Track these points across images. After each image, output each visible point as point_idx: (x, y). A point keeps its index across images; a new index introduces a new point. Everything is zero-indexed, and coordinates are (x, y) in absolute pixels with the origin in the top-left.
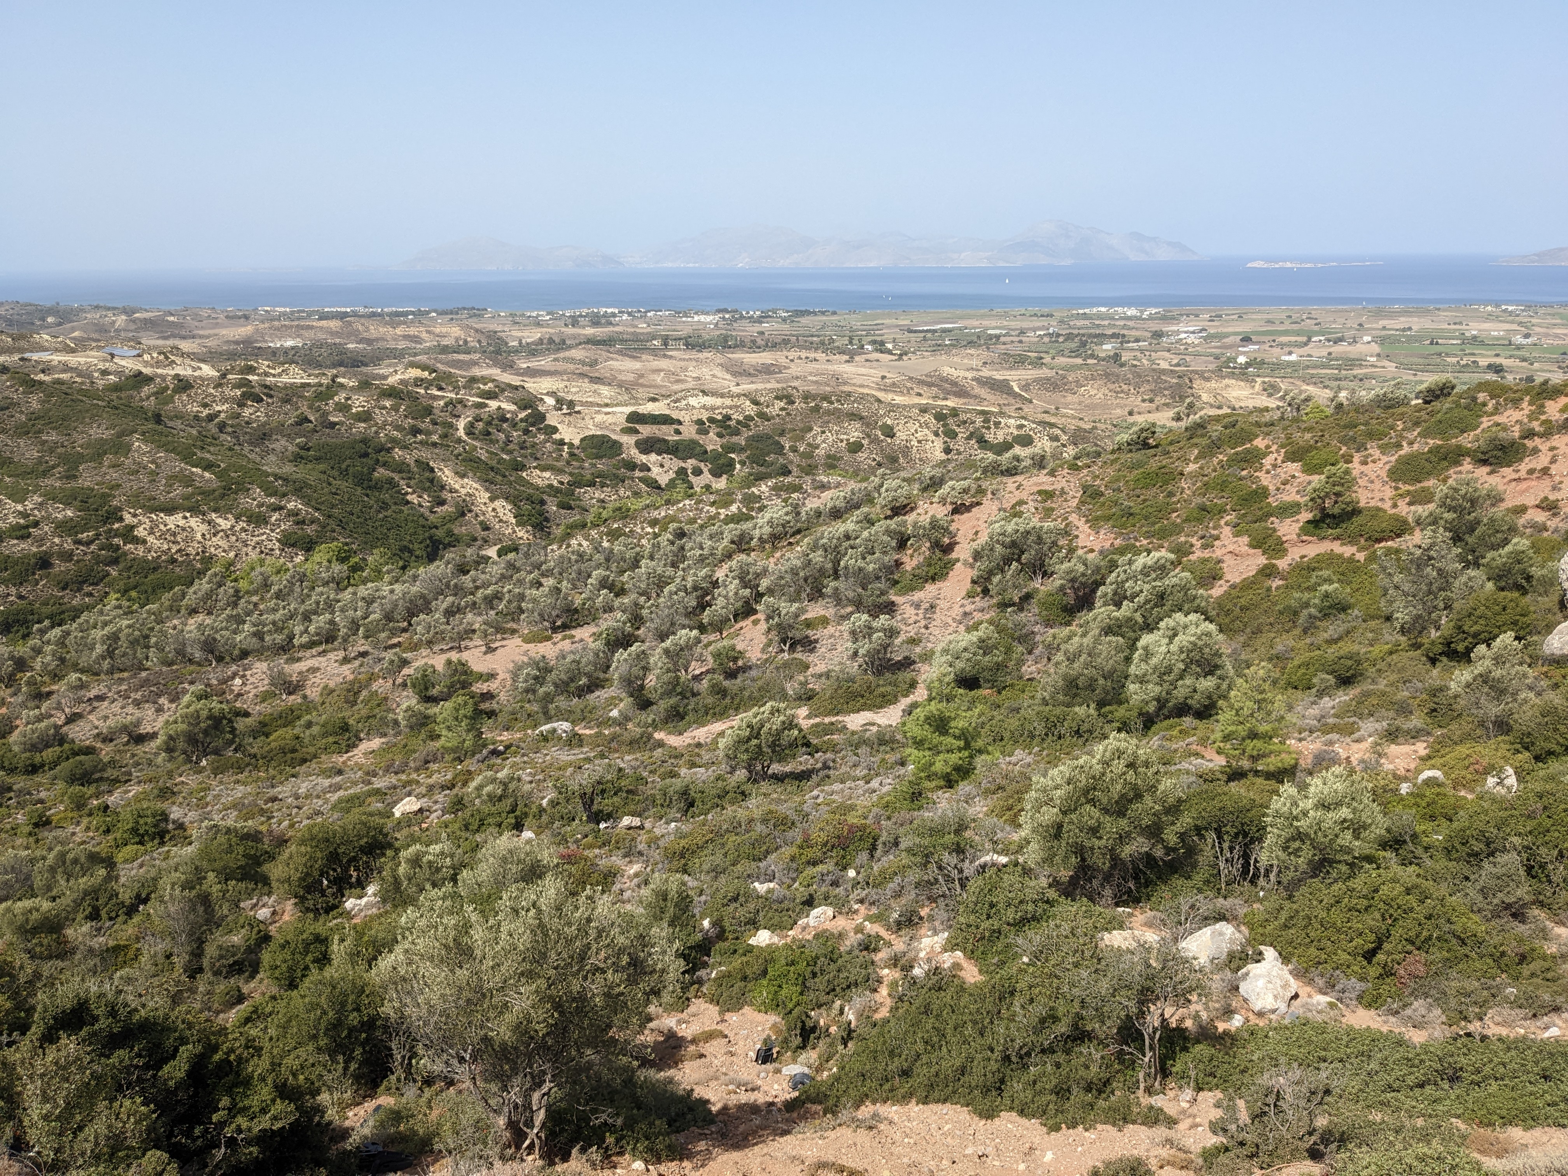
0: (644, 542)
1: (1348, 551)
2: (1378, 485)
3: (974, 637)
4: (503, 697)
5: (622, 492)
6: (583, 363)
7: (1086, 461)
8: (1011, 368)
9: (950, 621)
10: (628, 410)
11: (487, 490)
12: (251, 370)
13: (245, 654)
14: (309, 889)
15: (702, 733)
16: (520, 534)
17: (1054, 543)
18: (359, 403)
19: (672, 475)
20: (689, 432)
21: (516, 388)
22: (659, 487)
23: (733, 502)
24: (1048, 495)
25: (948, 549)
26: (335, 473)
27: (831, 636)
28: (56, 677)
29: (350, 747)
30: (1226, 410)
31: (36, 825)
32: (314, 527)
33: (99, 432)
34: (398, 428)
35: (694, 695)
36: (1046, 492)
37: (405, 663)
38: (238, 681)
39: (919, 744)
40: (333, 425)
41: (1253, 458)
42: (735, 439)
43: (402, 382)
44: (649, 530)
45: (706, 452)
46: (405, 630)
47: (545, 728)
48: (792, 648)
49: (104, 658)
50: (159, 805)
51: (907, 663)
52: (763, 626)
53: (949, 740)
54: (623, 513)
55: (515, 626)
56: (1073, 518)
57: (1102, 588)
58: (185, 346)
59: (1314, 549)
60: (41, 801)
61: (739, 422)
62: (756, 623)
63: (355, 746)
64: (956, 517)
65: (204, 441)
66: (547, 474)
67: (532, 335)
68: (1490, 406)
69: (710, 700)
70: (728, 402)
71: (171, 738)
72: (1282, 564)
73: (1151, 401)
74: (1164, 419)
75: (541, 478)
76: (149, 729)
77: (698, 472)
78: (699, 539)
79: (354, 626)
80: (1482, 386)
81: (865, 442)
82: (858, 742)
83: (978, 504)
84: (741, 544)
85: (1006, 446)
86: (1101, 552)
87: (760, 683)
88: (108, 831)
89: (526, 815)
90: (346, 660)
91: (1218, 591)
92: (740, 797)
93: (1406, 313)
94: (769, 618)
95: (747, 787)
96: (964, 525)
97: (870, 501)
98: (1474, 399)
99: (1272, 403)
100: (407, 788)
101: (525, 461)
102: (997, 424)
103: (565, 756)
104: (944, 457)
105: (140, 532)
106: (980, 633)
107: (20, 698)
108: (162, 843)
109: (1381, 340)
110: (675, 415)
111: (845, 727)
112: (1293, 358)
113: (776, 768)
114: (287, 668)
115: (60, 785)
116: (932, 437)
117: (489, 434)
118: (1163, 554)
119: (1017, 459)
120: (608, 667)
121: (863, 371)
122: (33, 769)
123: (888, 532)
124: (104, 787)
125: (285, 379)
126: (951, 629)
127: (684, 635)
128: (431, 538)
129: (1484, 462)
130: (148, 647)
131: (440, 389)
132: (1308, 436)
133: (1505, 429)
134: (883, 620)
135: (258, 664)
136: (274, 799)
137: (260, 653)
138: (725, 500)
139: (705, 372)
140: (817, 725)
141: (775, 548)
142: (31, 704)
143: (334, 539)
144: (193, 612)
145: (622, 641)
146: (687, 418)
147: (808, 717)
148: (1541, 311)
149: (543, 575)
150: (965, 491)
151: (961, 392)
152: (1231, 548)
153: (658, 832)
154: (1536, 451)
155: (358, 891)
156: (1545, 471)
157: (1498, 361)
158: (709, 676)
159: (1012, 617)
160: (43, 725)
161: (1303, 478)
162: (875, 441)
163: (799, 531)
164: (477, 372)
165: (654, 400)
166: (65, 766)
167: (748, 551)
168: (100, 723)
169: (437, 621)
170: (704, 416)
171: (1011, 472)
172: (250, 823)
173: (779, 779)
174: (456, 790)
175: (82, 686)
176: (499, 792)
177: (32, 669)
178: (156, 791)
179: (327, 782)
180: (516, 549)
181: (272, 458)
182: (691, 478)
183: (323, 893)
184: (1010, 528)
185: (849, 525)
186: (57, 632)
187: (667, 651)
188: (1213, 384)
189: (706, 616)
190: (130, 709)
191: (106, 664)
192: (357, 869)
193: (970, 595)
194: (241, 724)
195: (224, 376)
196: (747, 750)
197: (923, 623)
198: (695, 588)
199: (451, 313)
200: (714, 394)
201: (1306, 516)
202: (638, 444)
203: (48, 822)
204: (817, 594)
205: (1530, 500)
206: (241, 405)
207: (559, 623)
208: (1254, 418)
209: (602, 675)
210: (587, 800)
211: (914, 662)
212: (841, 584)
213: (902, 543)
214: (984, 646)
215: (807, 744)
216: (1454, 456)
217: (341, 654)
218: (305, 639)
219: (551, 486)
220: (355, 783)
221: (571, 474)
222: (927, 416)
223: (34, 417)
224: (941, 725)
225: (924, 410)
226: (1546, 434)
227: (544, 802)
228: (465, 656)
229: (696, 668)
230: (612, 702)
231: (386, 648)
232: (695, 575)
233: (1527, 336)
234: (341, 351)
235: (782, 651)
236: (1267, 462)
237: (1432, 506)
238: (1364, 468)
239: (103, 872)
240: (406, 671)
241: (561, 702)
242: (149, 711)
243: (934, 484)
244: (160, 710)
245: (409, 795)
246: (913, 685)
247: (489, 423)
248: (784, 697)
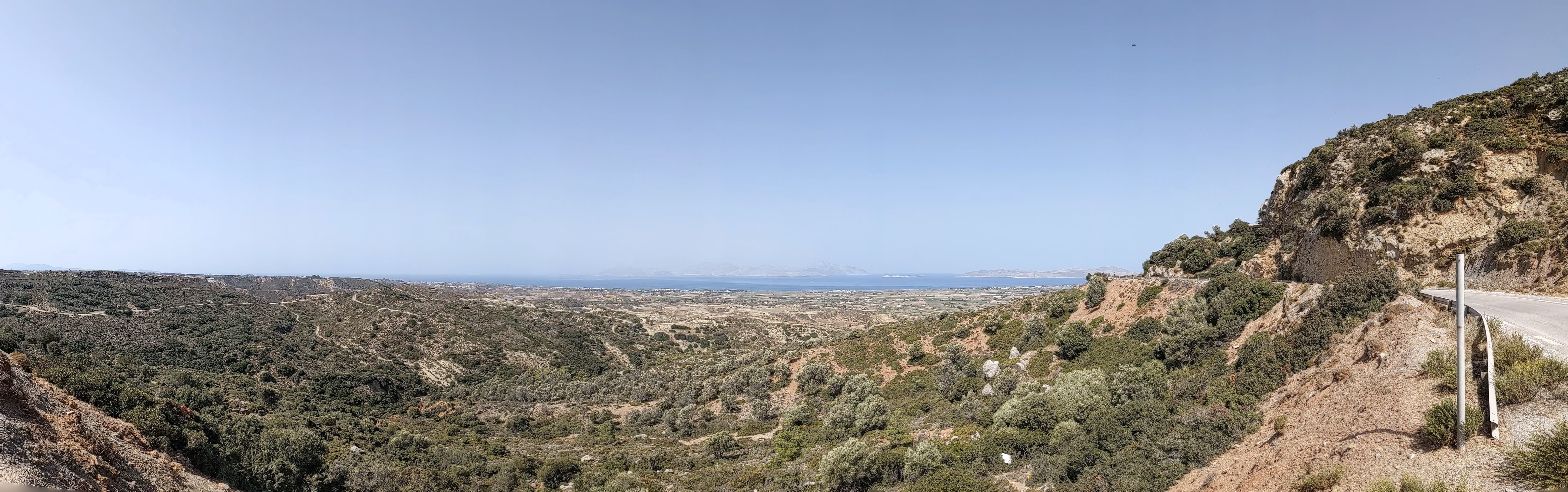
0: (676, 371)
1: (923, 368)
2: (929, 346)
3: (800, 406)
4: (623, 424)
5: (669, 353)
6: (657, 307)
7: (836, 342)
8: (808, 311)
9: (790, 401)
10: (672, 324)
11: (621, 350)
12: (546, 307)
13: (535, 400)
14: (549, 480)
15: (697, 441)
16: (631, 367)
17: (827, 372)
18: (580, 319)
19: (687, 347)
20: (693, 332)
21: (633, 316)
22: (682, 352)
23: (709, 357)
24: (823, 355)
25: (789, 376)
26: (570, 342)
27: (746, 407)
28: (477, 399)
29: (566, 436)
30: (881, 324)
31: (465, 443)
32: (561, 359)
33: (499, 323)
34: (592, 328)
35: (694, 427)
36: (823, 354)
37: (588, 409)
38: (532, 409)
39: (780, 445)
40: (571, 326)
41: (890, 340)
42: (710, 335)
43: (594, 313)
44: (678, 367)
45: (699, 339)
46: (589, 398)
47: (638, 436)
48: (732, 411)
49: (491, 395)
50: (503, 444)
51: (775, 416)
52: (720, 403)
53: (791, 444)
54: (669, 361)
55: (628, 400)
56: (833, 363)
57: (844, 387)
58: (527, 298)
59: (912, 369)
60: (467, 436)
61: (711, 329)
62: (718, 402)
63: (568, 435)
64: (791, 364)
65: (529, 328)
66: (642, 346)
67: (639, 297)
68: (959, 320)
69: (700, 429)
70: (708, 321)
71: (509, 423)
72: (903, 375)
73: (856, 321)
74: (861, 327)
75: (640, 347)
76: (502, 420)
77: (696, 346)
78: (696, 371)
79: (572, 395)
80: (956, 314)
81: (757, 337)
82: (757, 445)
83: (799, 359)
84: (712, 373)
85: (808, 338)
86: (843, 375)
87: (719, 423)
88: (485, 450)
89: (630, 466)
90: (568, 406)
91: (883, 386)
92: (712, 464)
93: (933, 291)
94: (723, 400)
95: (715, 461)
96: (794, 367)
97: (760, 358)
98: (954, 318)
99: (895, 321)
100: (586, 452)
101: (634, 341)
102: (804, 330)
103: (644, 446)
104: (786, 342)
105: (507, 356)
106: (802, 405)
107: (466, 404)
108: (502, 456)
109: (926, 300)
110: (688, 326)
111: (752, 440)
112: (900, 306)
113: (725, 454)
114: (548, 407)
115: (474, 433)
116: (782, 335)
117: (622, 331)
118: (864, 375)
119: (812, 342)
120: (662, 416)
121: (756, 311)
122: (466, 426)
123: (767, 369)
124: (486, 436)
125: (556, 310)
126: (791, 404)
127: (691, 406)
128: (600, 366)
129: (959, 337)
130: (505, 393)
131: (607, 315)
132: (907, 331)
133: (964, 327)
134: (765, 401)
135: (539, 404)
136: (540, 449)
137: (539, 400)
138: (706, 356)
139: (700, 311)
140: (741, 439)
141: (725, 375)
142: (468, 406)
143: (567, 365)
144: (520, 384)
145: (668, 407)
146: (692, 327)
147: (738, 436)
148: (970, 290)
149: (639, 382)
150: (794, 354)
151: (792, 320)
152: (886, 371)
153: (679, 475)
154: (973, 333)
155: (565, 483)
156: (976, 338)
157: (960, 305)
158: (700, 421)
159: (813, 399)
160: (471, 413)
161: (907, 345)
162: (761, 336)
163: (734, 369)
164: (620, 310)
165: (681, 321)
166: (476, 427)
167: (715, 375)
168: (487, 415)
169: (600, 396)
170: (699, 326)
171: (810, 347)
172: (532, 455)
173: (727, 458)
174: (604, 455)
175: (484, 403)
176: (620, 457)
177: (470, 395)
178: (502, 440)
179: (558, 446)
180: (629, 372)
181: (550, 336)
182: (694, 349)
183: (554, 482)
184: (810, 367)
185: (752, 367)
186: (479, 385)
187: (684, 411)
188: (876, 316)
189: (699, 399)
190: (497, 412)
191: (492, 397)
192: (566, 476)
193: (797, 392)
194: (531, 423)
195: (537, 308)
196: (714, 447)
197: (780, 402)
198: (695, 389)
199: (612, 290)
200: (702, 319)
201: (909, 358)
202: (675, 336)
203: (468, 443)
204: (741, 392)
205: (973, 348)
206: (542, 318)
207: (644, 399)
208: (889, 326)
209: (659, 419)
210: (653, 462)
211: (777, 416)
212: (750, 388)
213: (772, 374)
214: (803, 410)
215: (738, 446)
216: (949, 336)
217: (566, 404)
218: (554, 398)
219: (643, 350)
220: (568, 448)
221: (651, 346)
222: (780, 328)
223: (482, 318)
224: (788, 439)
225: (779, 325)
226: (975, 328)
227: (636, 462)
228: (610, 409)
229: (695, 418)
230: (663, 429)
231: (582, 404)
232: (695, 384)
233: (967, 298)
234: (575, 301)
235: (728, 412)
236: (895, 340)
237: (946, 352)
238: (924, 341)
239: (483, 462)
240: (588, 412)
241: (644, 427)
242: (503, 414)
243: (783, 352)
244: (506, 414)
245: (587, 454)
246: (777, 424)
247: (623, 328)
248: (729, 429)
